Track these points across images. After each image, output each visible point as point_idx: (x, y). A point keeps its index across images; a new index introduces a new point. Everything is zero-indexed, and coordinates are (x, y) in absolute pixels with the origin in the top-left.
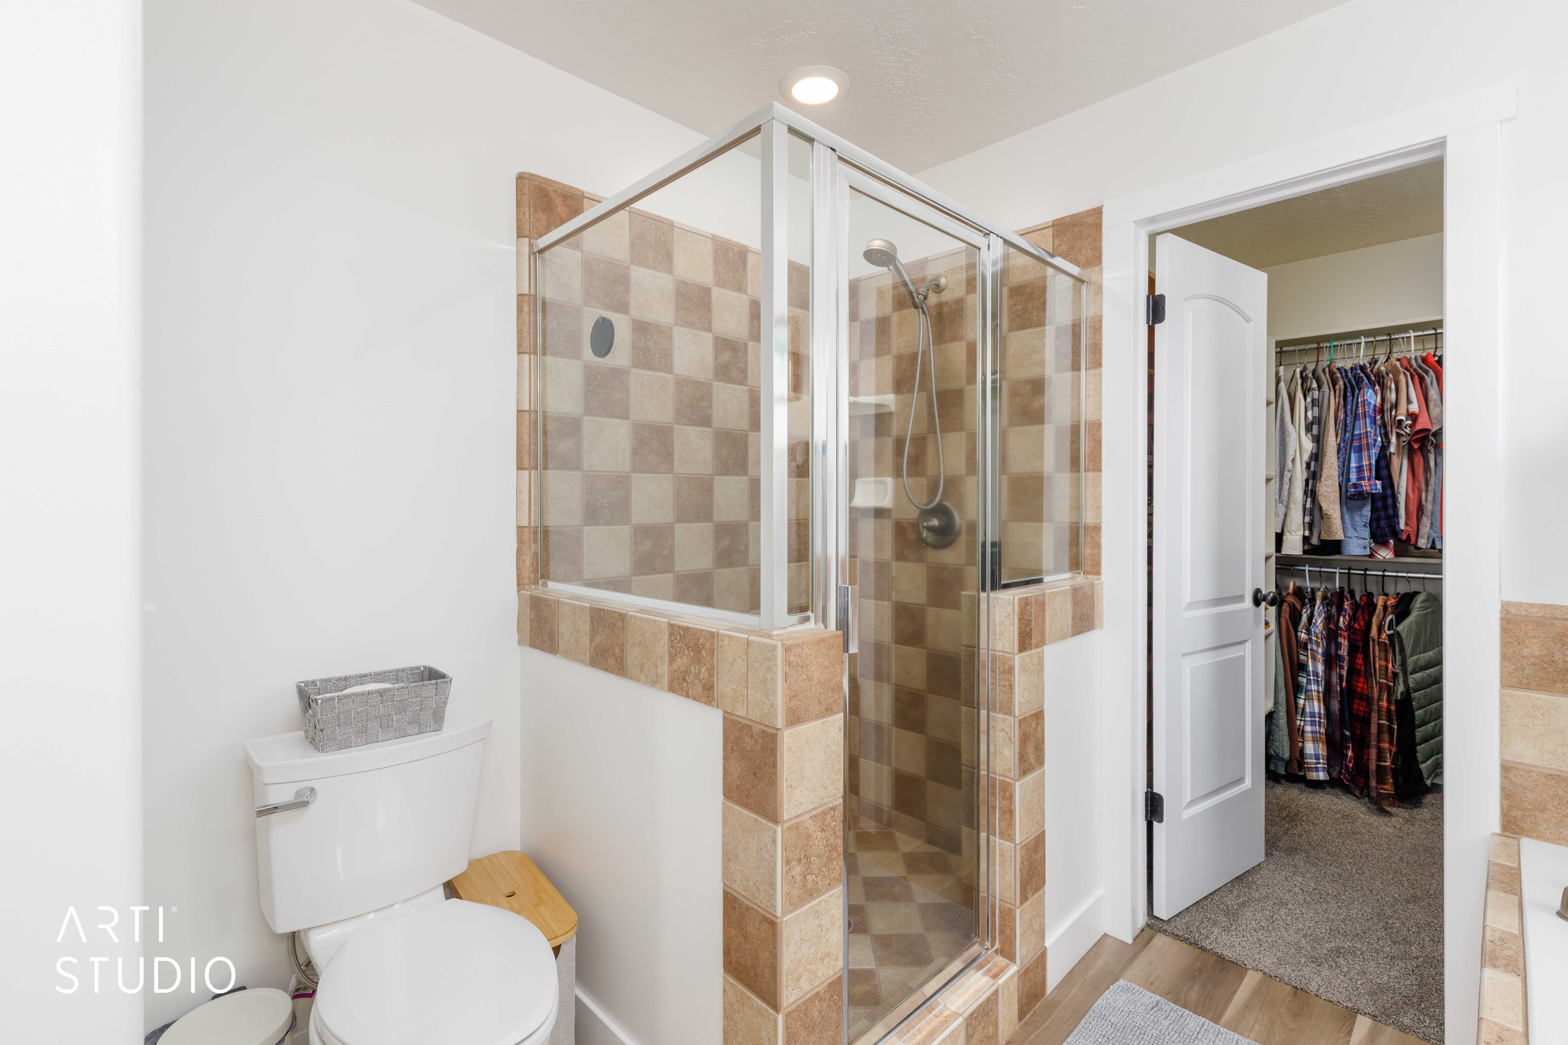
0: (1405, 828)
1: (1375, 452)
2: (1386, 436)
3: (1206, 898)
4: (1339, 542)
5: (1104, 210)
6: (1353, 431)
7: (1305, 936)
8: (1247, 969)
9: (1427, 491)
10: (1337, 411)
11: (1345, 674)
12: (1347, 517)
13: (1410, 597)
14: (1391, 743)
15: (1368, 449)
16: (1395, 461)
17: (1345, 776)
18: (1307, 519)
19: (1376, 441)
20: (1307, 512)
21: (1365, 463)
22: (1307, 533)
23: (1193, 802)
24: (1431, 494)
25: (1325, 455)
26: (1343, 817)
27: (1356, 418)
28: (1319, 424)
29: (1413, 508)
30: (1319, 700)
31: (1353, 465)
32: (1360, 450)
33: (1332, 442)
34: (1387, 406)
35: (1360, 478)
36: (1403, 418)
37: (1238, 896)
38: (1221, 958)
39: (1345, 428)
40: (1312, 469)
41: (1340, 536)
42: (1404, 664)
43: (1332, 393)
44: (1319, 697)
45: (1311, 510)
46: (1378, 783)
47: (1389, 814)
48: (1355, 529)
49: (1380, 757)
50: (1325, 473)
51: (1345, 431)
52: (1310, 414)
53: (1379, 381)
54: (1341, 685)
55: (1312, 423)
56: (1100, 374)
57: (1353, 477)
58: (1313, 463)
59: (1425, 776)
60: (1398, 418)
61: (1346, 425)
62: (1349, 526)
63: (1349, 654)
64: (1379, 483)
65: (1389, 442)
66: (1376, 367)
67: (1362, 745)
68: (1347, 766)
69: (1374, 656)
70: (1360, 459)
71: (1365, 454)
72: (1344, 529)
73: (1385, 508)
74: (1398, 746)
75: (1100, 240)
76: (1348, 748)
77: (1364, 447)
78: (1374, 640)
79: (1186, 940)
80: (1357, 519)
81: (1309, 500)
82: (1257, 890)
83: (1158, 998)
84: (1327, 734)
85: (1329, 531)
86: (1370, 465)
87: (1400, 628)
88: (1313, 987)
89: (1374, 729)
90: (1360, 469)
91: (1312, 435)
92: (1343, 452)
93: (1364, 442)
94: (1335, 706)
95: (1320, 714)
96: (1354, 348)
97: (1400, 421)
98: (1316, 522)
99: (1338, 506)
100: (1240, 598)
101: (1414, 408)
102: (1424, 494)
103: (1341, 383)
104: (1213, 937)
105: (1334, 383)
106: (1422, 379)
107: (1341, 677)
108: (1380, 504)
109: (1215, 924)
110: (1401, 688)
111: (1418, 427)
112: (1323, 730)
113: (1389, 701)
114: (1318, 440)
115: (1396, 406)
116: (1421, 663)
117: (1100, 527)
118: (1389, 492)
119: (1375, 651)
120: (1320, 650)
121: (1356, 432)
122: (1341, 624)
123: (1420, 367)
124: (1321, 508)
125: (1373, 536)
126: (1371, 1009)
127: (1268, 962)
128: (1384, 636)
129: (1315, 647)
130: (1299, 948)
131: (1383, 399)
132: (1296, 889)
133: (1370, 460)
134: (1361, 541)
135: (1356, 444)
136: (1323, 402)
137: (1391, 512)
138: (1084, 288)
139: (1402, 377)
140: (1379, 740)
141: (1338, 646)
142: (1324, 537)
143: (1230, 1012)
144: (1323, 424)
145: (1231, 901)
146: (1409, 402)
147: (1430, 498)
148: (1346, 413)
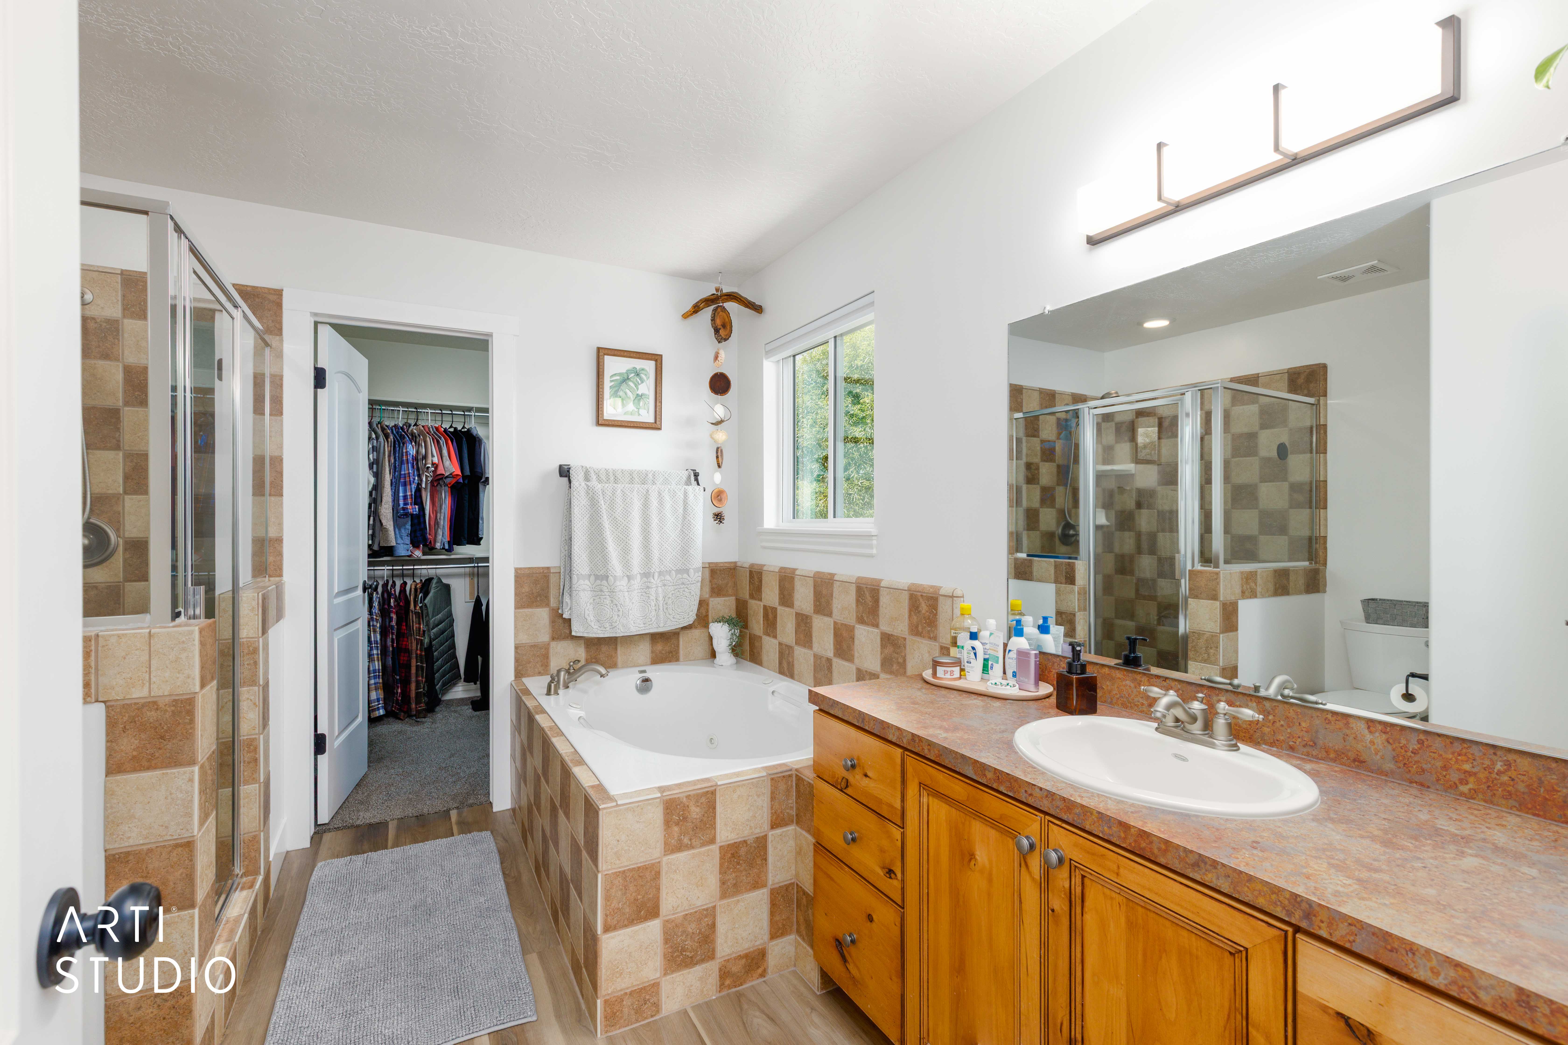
0: (433, 726)
1: (414, 486)
2: (419, 476)
3: (344, 802)
4: (392, 547)
5: (284, 293)
6: (401, 471)
7: (410, 793)
8: (388, 822)
9: (441, 513)
10: (389, 456)
11: (394, 637)
12: (397, 530)
13: (429, 580)
14: (422, 677)
15: (410, 484)
16: (424, 494)
17: (395, 707)
18: (371, 532)
19: (414, 479)
20: (371, 527)
21: (409, 493)
22: (370, 542)
23: (340, 733)
24: (443, 515)
25: (384, 487)
26: (399, 733)
27: (402, 463)
28: (378, 464)
29: (432, 523)
30: (378, 660)
31: (401, 494)
32: (405, 485)
33: (387, 478)
34: (420, 457)
35: (406, 504)
36: (430, 466)
37: (363, 793)
38: (370, 825)
39: (395, 469)
40: (373, 496)
41: (393, 543)
42: (427, 625)
43: (386, 443)
44: (378, 658)
45: (374, 525)
46: (416, 704)
47: (423, 723)
48: (402, 538)
49: (417, 687)
50: (384, 499)
51: (395, 471)
52: (371, 456)
53: (414, 438)
54: (393, 646)
55: (373, 463)
56: (282, 421)
57: (401, 502)
58: (374, 492)
59: (438, 692)
60: (428, 466)
61: (395, 467)
62: (398, 536)
63: (397, 624)
64: (417, 507)
65: (421, 480)
66: (410, 429)
67: (406, 682)
68: (397, 700)
69: (413, 621)
70: (405, 491)
71: (408, 487)
72: (396, 538)
73: (419, 524)
74: (426, 678)
75: (281, 316)
76: (398, 688)
77: (408, 483)
78: (412, 612)
79: (345, 827)
80: (403, 531)
81: (372, 518)
82: (372, 786)
83: (349, 858)
84: (383, 683)
85: (387, 539)
86: (412, 495)
87: (426, 601)
88: (425, 811)
89: (413, 670)
90: (405, 497)
91: (373, 472)
92: (395, 485)
93: (407, 479)
94: (389, 661)
95: (379, 669)
96: (396, 413)
97: (428, 468)
98: (377, 534)
99: (392, 523)
100: (355, 588)
101: (436, 460)
102: (438, 515)
103: (392, 437)
104: (361, 817)
105: (387, 436)
106: (438, 442)
107: (393, 640)
108: (416, 521)
109: (358, 811)
110: (426, 641)
111: (438, 473)
112: (381, 681)
113: (421, 650)
114: (378, 475)
115: (425, 457)
116: (436, 622)
117: (282, 540)
118: (422, 513)
119: (413, 618)
120: (378, 625)
121: (403, 473)
122: (392, 604)
123: (434, 433)
124: (381, 524)
125: (412, 542)
126: (456, 805)
127: (398, 813)
128: (418, 608)
129: (375, 623)
130: (410, 800)
131: (417, 452)
132: (394, 776)
133: (411, 492)
134: (405, 546)
135: (402, 480)
136: (380, 448)
137: (422, 526)
138: (267, 351)
139: (428, 439)
140: (417, 676)
141: (391, 619)
142: (383, 544)
143: (390, 843)
144: (380, 465)
145: (360, 797)
146: (433, 456)
147: (442, 518)
148: (395, 458)
